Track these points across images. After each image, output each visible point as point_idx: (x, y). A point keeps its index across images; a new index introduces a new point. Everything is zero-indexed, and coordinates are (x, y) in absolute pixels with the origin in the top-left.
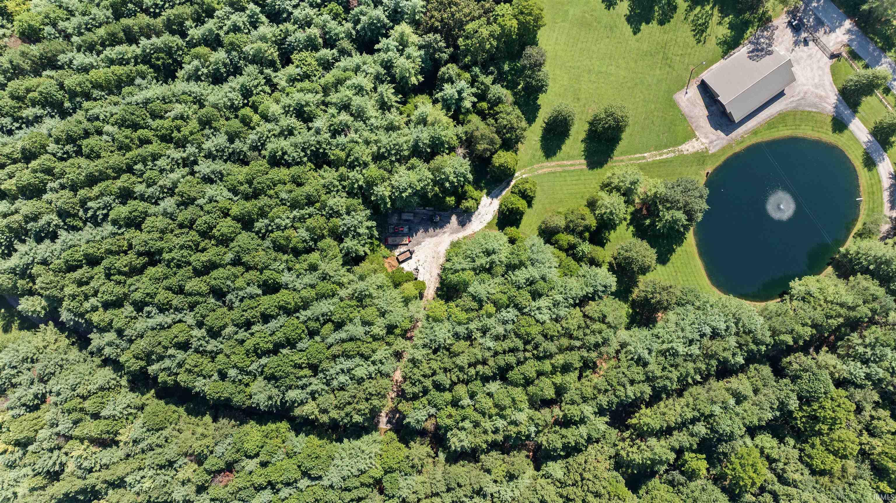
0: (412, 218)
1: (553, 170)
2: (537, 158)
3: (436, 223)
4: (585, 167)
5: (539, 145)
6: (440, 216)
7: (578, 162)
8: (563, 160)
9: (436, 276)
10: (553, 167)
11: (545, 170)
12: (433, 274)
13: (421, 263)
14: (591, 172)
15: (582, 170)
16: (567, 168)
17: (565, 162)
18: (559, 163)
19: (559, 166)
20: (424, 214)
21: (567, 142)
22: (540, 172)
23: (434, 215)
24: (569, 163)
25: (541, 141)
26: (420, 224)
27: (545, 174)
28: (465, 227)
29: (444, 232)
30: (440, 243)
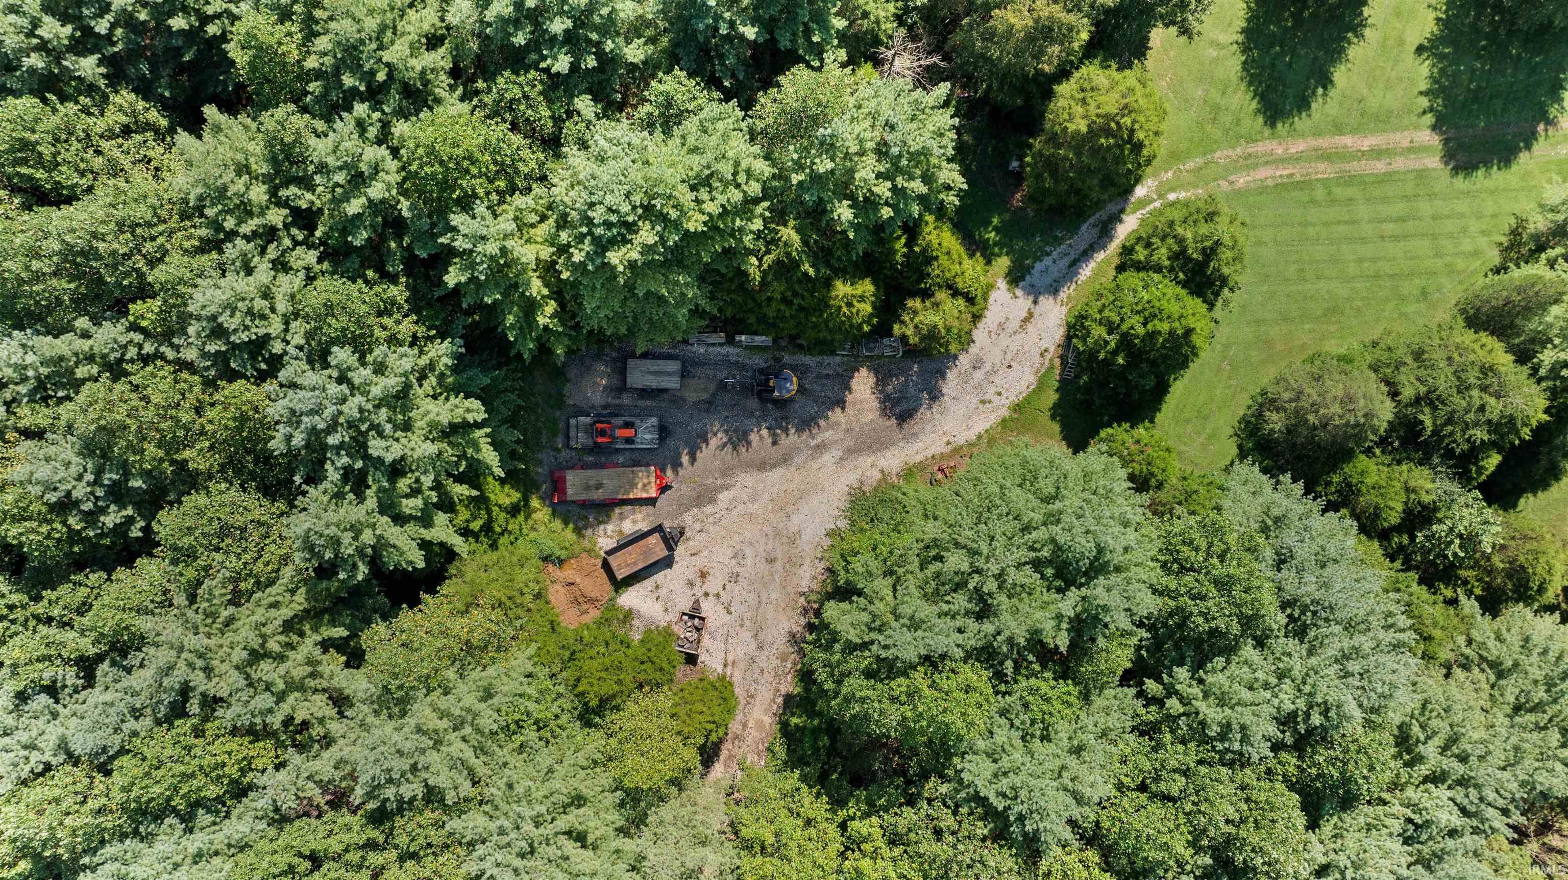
0: (673, 383)
1: (1298, 172)
2: (1226, 119)
3: (782, 404)
4: (1434, 162)
5: (1233, 64)
6: (801, 371)
7: (1402, 139)
8: (1339, 129)
9: (781, 643)
10: (1297, 159)
11: (1262, 173)
12: (767, 636)
13: (713, 585)
14: (1460, 182)
15: (1422, 175)
16: (1355, 167)
17: (1348, 140)
18: (1323, 142)
19: (1326, 156)
20: (727, 363)
21: (1355, 51)
22: (1242, 181)
23: (775, 371)
24: (1367, 143)
25: (1245, 49)
26: (709, 406)
27: (1262, 190)
28: (911, 426)
29: (820, 449)
30: (802, 495)
